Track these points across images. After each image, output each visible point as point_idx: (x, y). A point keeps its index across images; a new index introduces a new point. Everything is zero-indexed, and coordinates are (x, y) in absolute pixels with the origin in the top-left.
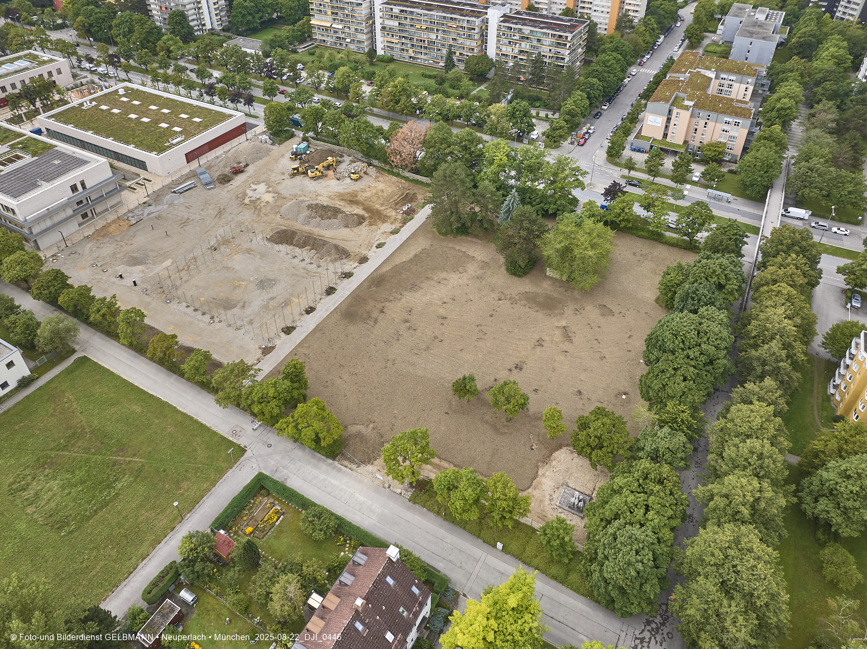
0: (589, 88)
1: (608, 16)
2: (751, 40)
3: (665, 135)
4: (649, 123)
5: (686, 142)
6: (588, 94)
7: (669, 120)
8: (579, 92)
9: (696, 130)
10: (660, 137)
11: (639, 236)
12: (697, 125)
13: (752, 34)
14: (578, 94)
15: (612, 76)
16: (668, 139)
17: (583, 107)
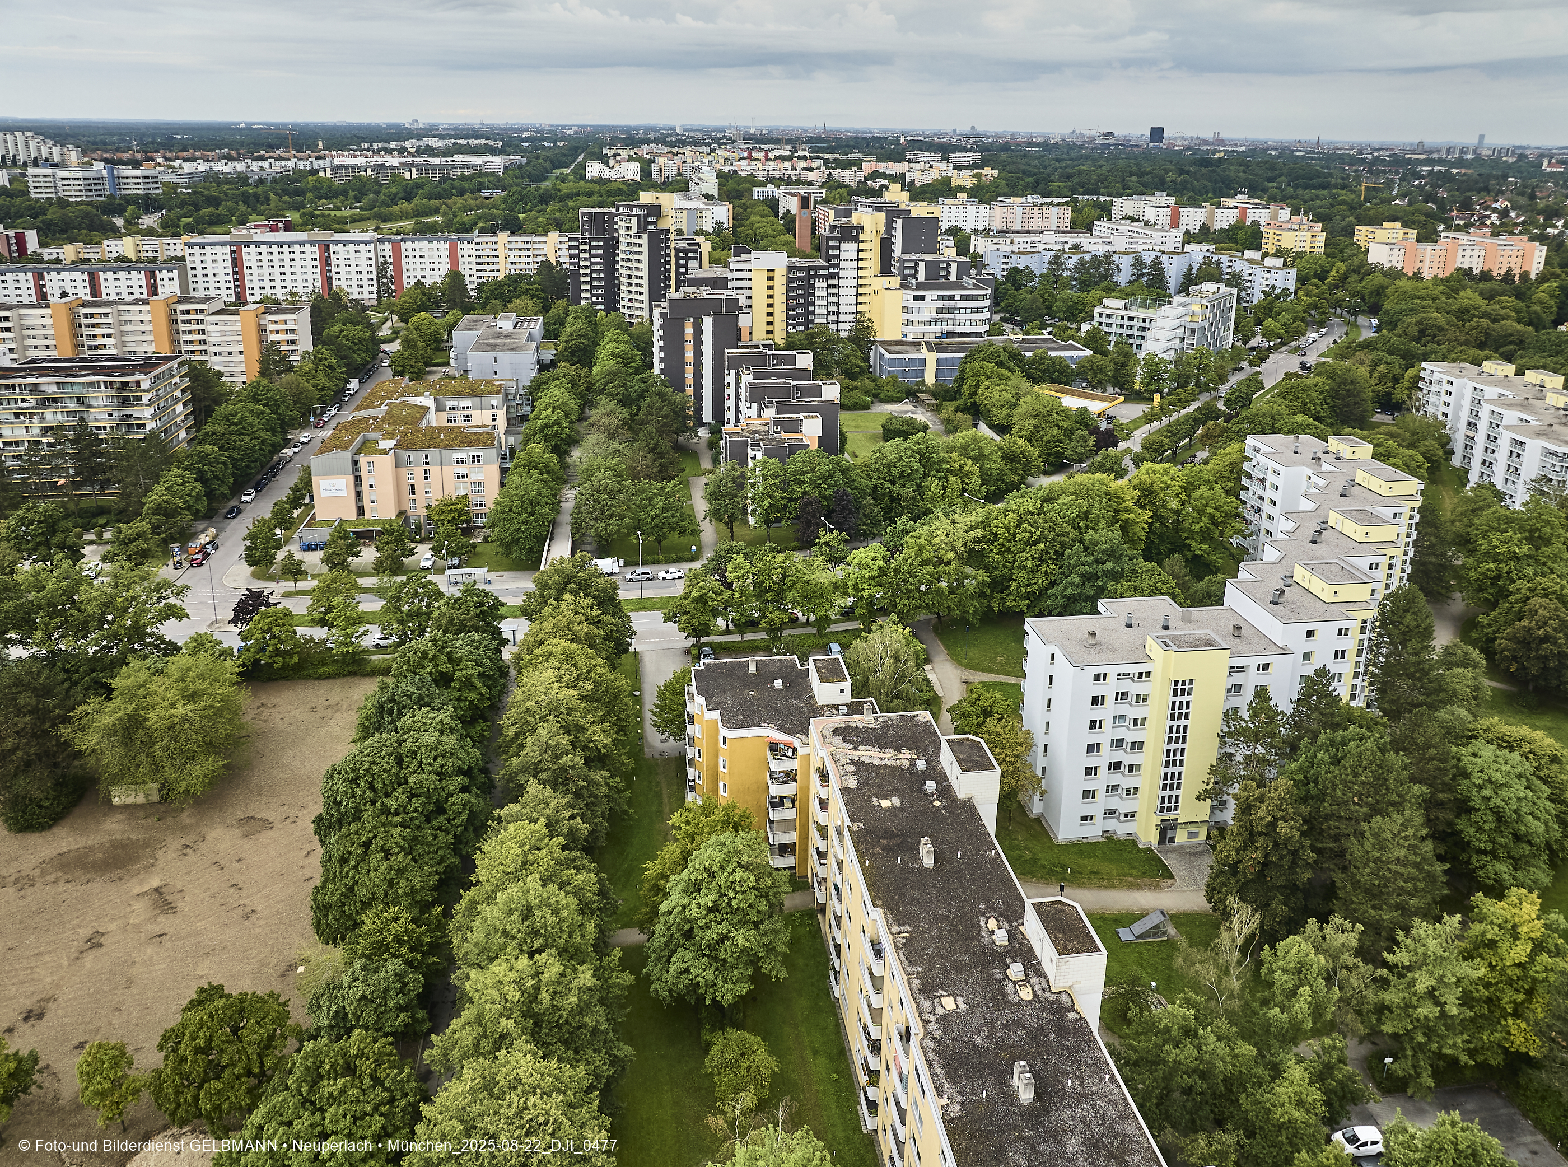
0: (199, 462)
1: (242, 358)
2: (494, 353)
3: (361, 511)
4: (324, 494)
5: (401, 513)
6: (199, 471)
7: (358, 480)
8: (175, 471)
9: (413, 487)
10: (352, 515)
11: (320, 678)
12: (412, 479)
13: (493, 347)
14: (173, 475)
15: (247, 439)
16: (368, 516)
17: (190, 495)
